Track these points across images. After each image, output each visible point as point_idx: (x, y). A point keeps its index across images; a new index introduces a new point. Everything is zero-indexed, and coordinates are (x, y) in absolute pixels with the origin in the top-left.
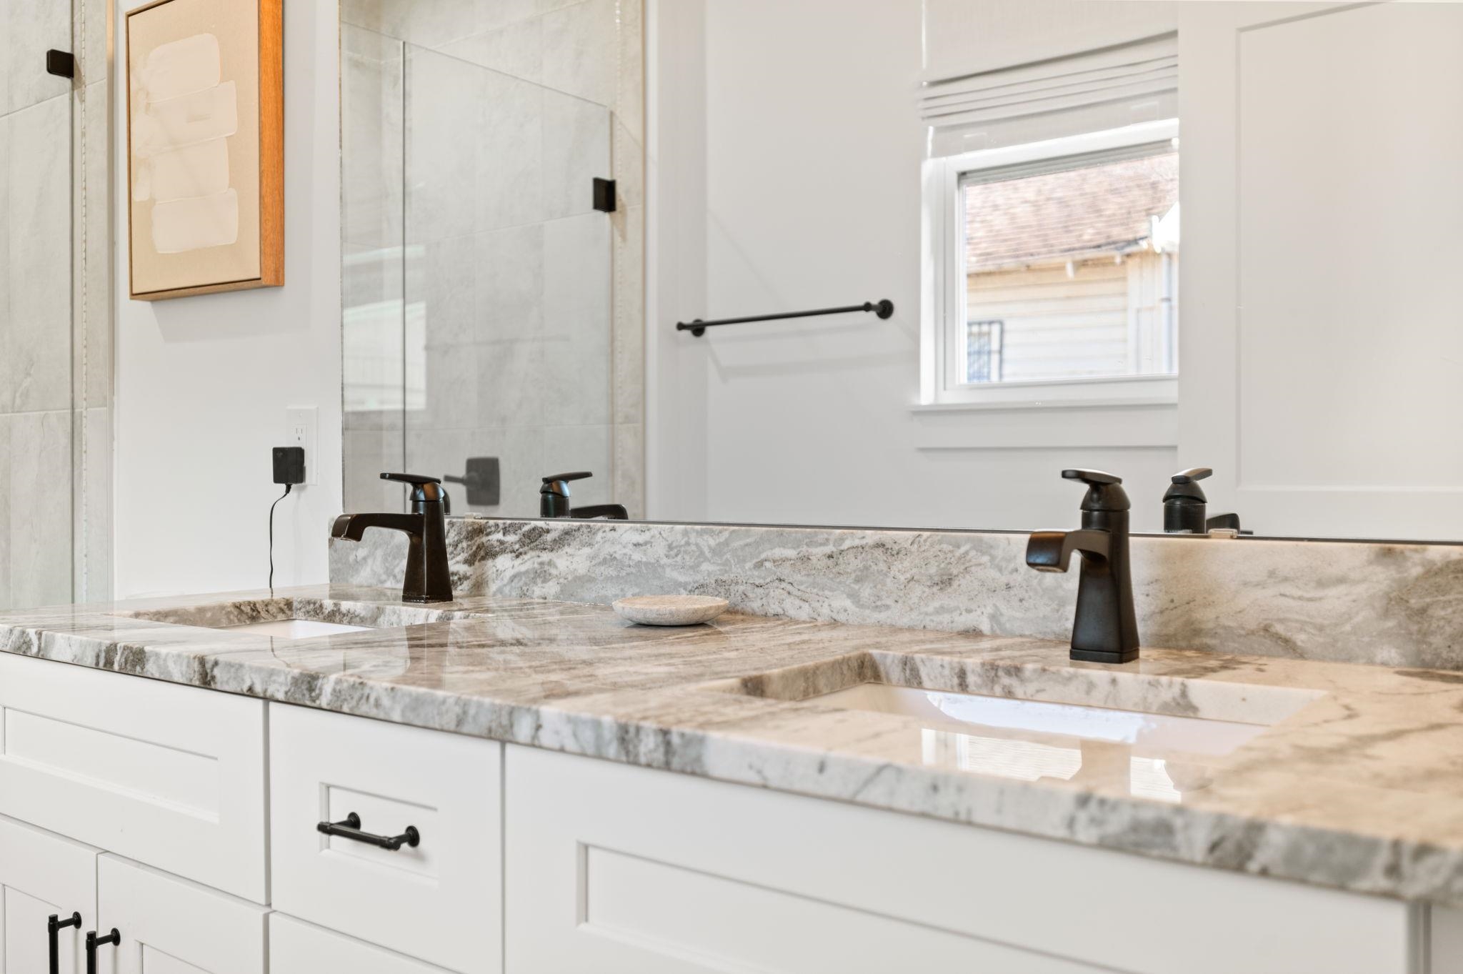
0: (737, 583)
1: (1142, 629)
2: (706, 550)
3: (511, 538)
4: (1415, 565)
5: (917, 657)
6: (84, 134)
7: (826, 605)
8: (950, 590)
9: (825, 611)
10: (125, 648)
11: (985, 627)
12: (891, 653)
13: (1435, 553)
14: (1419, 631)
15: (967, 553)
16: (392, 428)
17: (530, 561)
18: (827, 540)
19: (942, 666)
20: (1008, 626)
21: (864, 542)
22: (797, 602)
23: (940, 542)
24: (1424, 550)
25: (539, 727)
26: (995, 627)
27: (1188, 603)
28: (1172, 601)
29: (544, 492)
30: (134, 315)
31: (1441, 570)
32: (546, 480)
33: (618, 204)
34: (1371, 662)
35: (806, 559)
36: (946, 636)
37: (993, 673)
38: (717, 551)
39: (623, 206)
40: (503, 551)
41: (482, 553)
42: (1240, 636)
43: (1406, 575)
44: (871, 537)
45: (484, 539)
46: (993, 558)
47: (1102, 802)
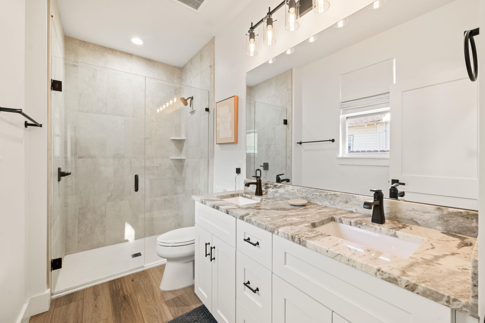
0: (309, 198)
1: (386, 216)
2: (304, 191)
3: (272, 186)
4: (446, 212)
5: (342, 218)
6: (210, 120)
7: (325, 203)
8: (347, 204)
9: (324, 204)
10: (216, 206)
11: (354, 211)
12: (337, 217)
13: (451, 210)
14: (446, 224)
15: (351, 198)
16: (252, 157)
17: (275, 190)
18: (325, 192)
19: (347, 221)
20: (359, 211)
21: (331, 194)
22: (319, 202)
23: (346, 195)
24: (448, 209)
25: (278, 233)
26: (356, 211)
27: (395, 212)
28: (392, 211)
29: (277, 177)
30: (217, 147)
31: (452, 213)
32: (277, 176)
33: (288, 123)
34: (435, 229)
35: (321, 195)
36: (347, 212)
37: (356, 224)
38: (306, 192)
39: (288, 124)
40: (270, 188)
41: (267, 188)
42: (406, 220)
43: (443, 213)
44: (333, 193)
45: (268, 185)
46: (356, 199)
47: (382, 272)
